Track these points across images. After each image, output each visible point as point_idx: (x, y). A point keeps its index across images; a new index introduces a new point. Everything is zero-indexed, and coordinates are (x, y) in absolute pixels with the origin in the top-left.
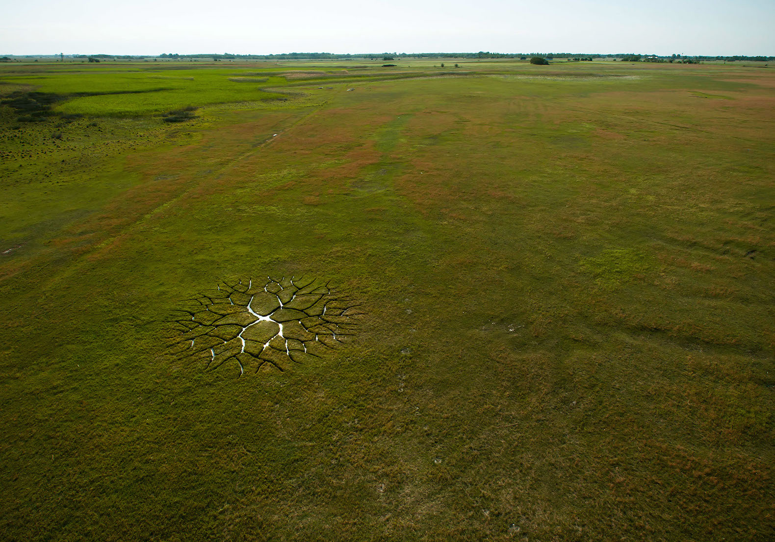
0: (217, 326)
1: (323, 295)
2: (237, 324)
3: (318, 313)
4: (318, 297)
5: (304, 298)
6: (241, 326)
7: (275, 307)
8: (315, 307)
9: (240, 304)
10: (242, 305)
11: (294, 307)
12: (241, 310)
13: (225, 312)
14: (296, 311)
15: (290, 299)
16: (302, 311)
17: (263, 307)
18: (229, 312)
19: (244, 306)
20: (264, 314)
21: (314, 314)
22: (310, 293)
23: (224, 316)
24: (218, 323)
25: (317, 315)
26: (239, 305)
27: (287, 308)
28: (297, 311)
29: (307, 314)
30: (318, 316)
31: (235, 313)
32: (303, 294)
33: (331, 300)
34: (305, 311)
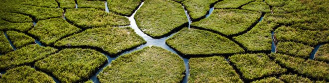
0: (60, 48)
1: (263, 14)
2: (98, 49)
3: (264, 48)
4: (256, 16)
5: (231, 15)
6: (106, 53)
7: (179, 25)
8: (254, 33)
9: (119, 11)
10: (120, 14)
11: (215, 28)
12: (118, 23)
13: (88, 23)
14: (218, 36)
15: (206, 12)
16: (230, 37)
17: (157, 22)
18: (95, 23)
19: (124, 15)
20: (157, 34)
21: (257, 47)
22: (240, 8)
23: (83, 28)
24: (65, 42)
25: (262, 51)
26: (116, 13)
27: (201, 28)
28: (222, 37)
29: (241, 45)
30: (267, 52)
31: (105, 26)
32: (227, 8)
33: (281, 24)
34: (237, 38)
